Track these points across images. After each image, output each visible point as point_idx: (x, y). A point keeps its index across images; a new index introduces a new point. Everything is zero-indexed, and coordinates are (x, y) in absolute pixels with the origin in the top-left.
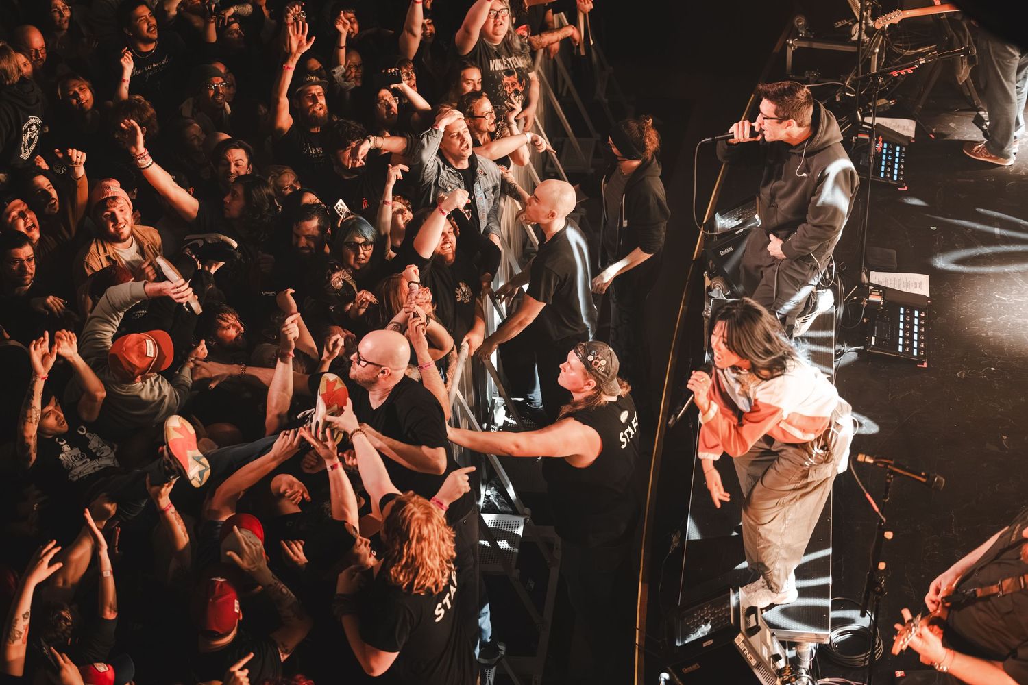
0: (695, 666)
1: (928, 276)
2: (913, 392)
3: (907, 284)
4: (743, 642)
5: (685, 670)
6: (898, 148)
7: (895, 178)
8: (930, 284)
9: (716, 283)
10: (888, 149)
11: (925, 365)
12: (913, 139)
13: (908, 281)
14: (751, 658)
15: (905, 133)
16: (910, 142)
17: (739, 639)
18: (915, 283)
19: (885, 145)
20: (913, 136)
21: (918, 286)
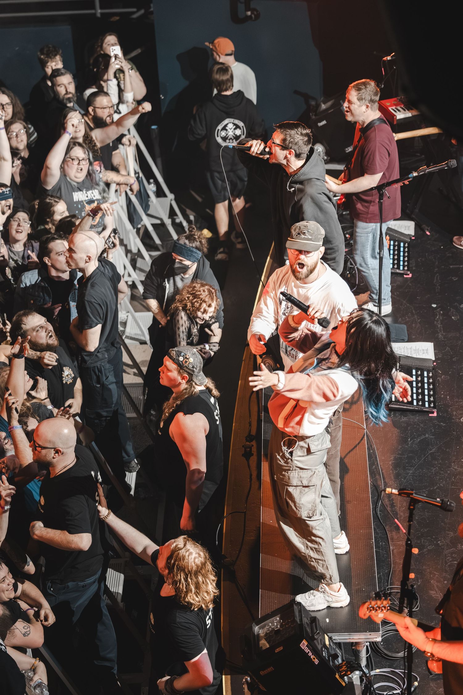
0: (271, 669)
1: (433, 344)
2: (427, 436)
3: (417, 351)
4: (306, 646)
5: (262, 673)
6: (402, 244)
7: (401, 268)
8: (435, 350)
9: (266, 361)
10: (394, 246)
11: (435, 414)
12: (413, 236)
13: (417, 349)
14: (314, 659)
15: (407, 232)
16: (411, 239)
17: (304, 644)
18: (423, 350)
19: (392, 243)
20: (413, 234)
21: (425, 352)
